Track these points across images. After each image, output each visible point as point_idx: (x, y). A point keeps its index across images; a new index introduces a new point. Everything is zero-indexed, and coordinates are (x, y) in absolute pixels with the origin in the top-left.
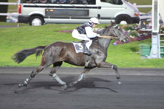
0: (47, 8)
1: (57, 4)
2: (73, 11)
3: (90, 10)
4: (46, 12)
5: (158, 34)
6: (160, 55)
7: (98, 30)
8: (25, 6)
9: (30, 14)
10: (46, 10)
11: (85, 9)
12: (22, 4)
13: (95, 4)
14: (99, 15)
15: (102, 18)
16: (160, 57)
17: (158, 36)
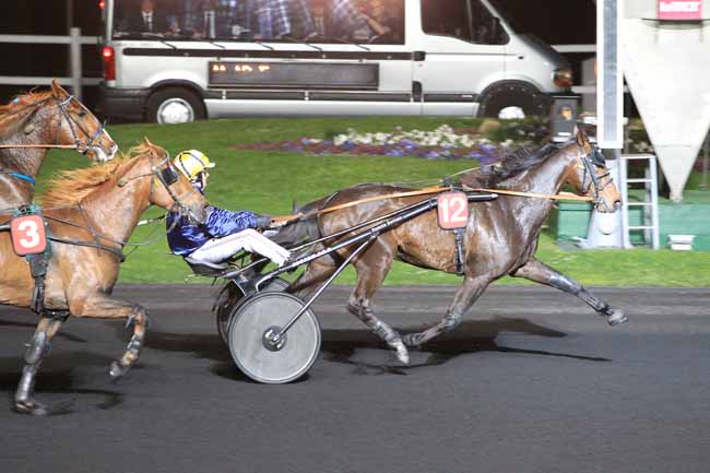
0: (214, 59)
1: (253, 41)
2: (316, 69)
3: (382, 63)
4: (211, 75)
5: (618, 153)
6: (626, 236)
7: (389, 139)
8: (129, 52)
9: (150, 82)
10: (211, 64)
11: (365, 61)
12: (119, 45)
13: (401, 41)
14: (417, 86)
15: (430, 98)
16: (628, 245)
17: (619, 164)
